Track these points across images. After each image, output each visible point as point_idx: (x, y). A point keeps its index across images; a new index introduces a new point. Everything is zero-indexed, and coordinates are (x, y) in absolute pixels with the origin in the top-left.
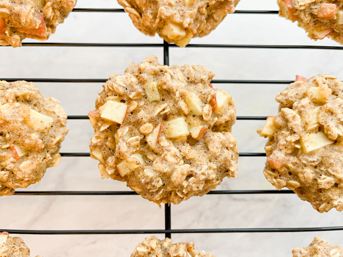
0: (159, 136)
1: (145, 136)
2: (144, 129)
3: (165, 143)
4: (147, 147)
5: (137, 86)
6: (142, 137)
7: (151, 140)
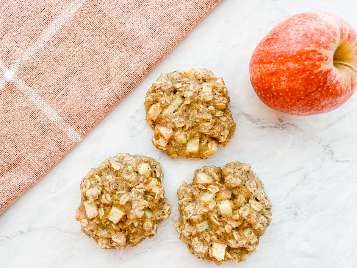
0: (233, 220)
1: (233, 229)
2: (228, 230)
3: (237, 216)
4: (239, 227)
5: (201, 237)
6: (234, 231)
7: (235, 225)
